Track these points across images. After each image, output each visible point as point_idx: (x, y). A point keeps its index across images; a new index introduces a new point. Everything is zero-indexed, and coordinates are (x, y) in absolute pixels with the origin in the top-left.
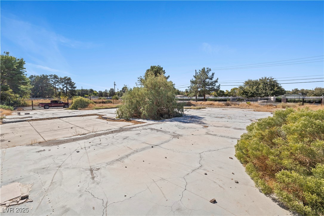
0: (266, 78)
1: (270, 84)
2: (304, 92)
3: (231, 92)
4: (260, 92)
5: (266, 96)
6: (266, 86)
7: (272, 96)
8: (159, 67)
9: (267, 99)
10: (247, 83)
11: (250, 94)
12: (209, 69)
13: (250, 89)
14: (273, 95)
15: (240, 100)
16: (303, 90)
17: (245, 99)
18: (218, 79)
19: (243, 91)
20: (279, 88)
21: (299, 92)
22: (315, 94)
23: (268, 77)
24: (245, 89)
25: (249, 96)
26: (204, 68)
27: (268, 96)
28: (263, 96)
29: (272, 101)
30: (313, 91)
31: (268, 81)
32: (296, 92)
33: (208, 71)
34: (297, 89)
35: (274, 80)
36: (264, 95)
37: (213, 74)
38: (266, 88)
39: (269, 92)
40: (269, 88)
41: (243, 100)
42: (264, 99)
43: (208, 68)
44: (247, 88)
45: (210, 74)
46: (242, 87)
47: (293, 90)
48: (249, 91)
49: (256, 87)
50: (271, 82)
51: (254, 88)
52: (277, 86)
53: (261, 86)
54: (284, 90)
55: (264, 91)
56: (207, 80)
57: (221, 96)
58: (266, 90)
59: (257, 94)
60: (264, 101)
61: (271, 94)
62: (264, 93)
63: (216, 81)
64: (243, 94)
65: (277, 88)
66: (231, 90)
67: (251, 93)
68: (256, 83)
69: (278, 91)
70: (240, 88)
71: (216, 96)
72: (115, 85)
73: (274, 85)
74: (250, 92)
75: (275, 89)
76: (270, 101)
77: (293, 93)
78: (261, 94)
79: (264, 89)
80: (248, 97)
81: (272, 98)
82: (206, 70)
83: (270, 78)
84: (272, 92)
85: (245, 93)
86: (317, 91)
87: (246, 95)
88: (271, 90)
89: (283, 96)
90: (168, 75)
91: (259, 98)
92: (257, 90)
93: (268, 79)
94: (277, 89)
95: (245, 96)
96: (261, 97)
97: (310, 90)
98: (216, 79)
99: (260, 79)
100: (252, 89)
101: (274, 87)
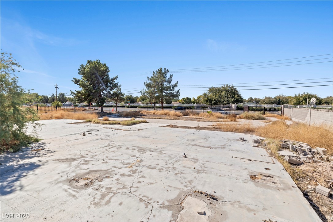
0: (227, 86)
1: (231, 92)
3: (197, 100)
4: (222, 100)
5: (228, 104)
6: (227, 94)
7: (233, 104)
8: (98, 62)
9: (229, 107)
10: (211, 90)
11: (213, 102)
12: (167, 70)
13: (214, 97)
14: (234, 102)
15: (204, 108)
16: (256, 99)
17: (209, 107)
18: (177, 82)
19: (207, 98)
20: (239, 96)
21: (253, 100)
22: (266, 102)
23: (230, 85)
24: (209, 97)
25: (213, 104)
26: (161, 68)
27: (229, 104)
28: (226, 104)
29: (233, 109)
30: (264, 100)
31: (230, 89)
32: (251, 100)
33: (165, 72)
34: (252, 98)
35: (234, 88)
36: (226, 102)
37: (171, 76)
38: (228, 96)
39: (230, 100)
40: (230, 96)
41: (207, 108)
42: (227, 107)
43: (165, 69)
44: (211, 95)
45: (168, 76)
46: (206, 94)
47: (248, 99)
48: (213, 98)
49: (219, 94)
50: (232, 89)
51: (218, 95)
52: (237, 94)
53: (223, 93)
54: (242, 99)
55: (226, 99)
56: (165, 83)
57: (189, 104)
58: (228, 97)
59: (220, 102)
60: (226, 109)
61: (233, 102)
62: (226, 101)
63: (175, 86)
64: (207, 102)
65: (237, 95)
66: (198, 97)
67: (215, 100)
68: (218, 91)
69: (239, 99)
70: (204, 95)
71: (184, 104)
72: (56, 87)
73: (235, 93)
74: (213, 100)
75: (236, 97)
76: (232, 109)
77: (249, 101)
78: (223, 102)
79: (226, 97)
80: (211, 105)
81: (233, 105)
82: (163, 71)
83: (231, 86)
84: (233, 100)
85: (209, 100)
86: (267, 100)
87: (211, 102)
88: (232, 98)
89: (241, 104)
90: (116, 76)
91: (222, 105)
92: (220, 97)
93: (229, 87)
94: (237, 97)
95: (209, 103)
96: (223, 104)
98: (176, 82)
99: (222, 87)
100: (216, 96)
101: (234, 95)
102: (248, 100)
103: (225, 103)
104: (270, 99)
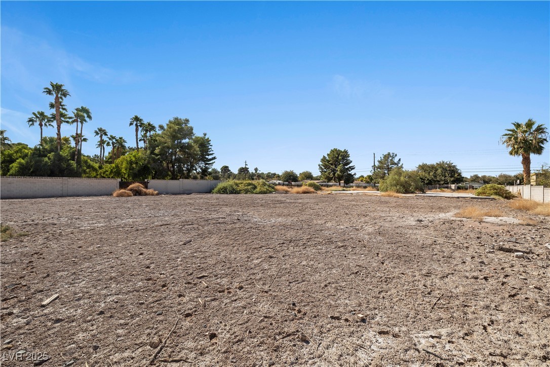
0: (443, 162)
1: (449, 170)
2: (487, 180)
4: (438, 179)
5: (446, 184)
6: (445, 172)
7: (453, 184)
9: (447, 188)
13: (427, 175)
14: (453, 182)
16: (484, 177)
20: (459, 174)
21: (479, 179)
22: (500, 183)
27: (448, 184)
28: (443, 184)
30: (497, 179)
31: (447, 166)
32: (475, 179)
34: (478, 175)
35: (453, 165)
37: (400, 160)
38: (445, 174)
39: (449, 179)
40: (449, 175)
42: (444, 188)
44: (422, 173)
45: (396, 160)
47: (471, 177)
48: (425, 177)
49: (434, 172)
50: (450, 167)
51: (431, 174)
52: (457, 173)
53: (439, 171)
54: (464, 177)
55: (443, 178)
58: (446, 176)
59: (435, 181)
60: (443, 190)
67: (428, 179)
68: (433, 168)
69: (459, 178)
73: (454, 171)
74: (426, 179)
75: (455, 176)
77: (472, 181)
78: (440, 181)
79: (442, 175)
81: (453, 186)
83: (448, 163)
84: (452, 179)
86: (502, 179)
88: (451, 177)
89: (463, 183)
92: (435, 177)
93: (446, 164)
94: (458, 176)
96: (439, 184)
97: (494, 177)
99: (437, 164)
100: (429, 175)
101: (454, 173)
102: (472, 179)
103: (442, 182)
104: (507, 178)
